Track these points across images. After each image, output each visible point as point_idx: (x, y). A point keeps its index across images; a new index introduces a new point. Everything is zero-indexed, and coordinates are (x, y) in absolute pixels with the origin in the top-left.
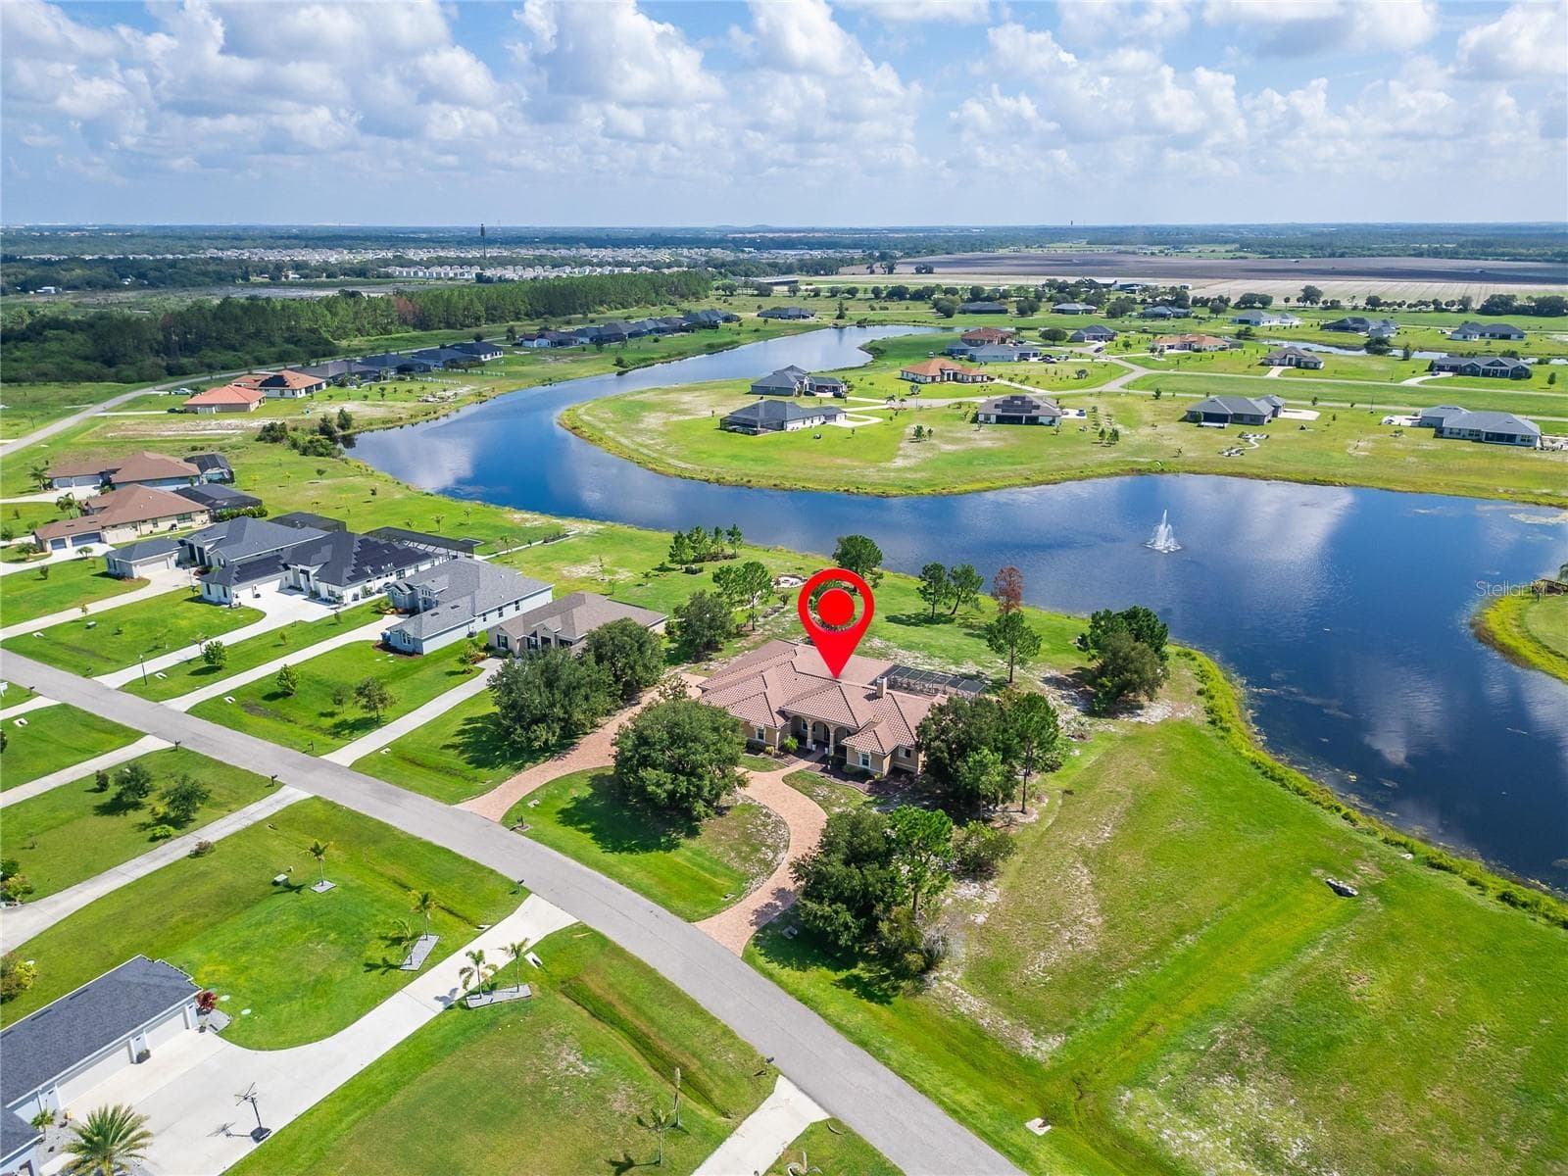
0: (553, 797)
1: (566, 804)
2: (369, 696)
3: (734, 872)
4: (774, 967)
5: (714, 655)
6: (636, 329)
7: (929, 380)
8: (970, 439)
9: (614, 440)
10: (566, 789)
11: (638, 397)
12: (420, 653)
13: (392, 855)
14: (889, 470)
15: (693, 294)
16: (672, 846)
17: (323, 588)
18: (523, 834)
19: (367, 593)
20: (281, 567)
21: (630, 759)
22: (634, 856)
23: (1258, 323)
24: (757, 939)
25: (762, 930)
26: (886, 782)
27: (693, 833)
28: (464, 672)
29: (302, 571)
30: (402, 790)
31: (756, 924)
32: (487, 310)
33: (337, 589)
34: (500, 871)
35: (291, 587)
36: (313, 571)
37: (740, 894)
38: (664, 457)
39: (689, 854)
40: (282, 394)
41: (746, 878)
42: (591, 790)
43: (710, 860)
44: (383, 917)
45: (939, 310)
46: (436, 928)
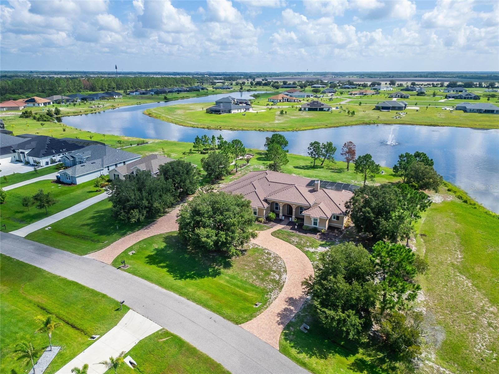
0: (143, 249)
1: (151, 252)
2: (41, 200)
3: (258, 288)
4: (303, 356)
5: (220, 182)
6: (170, 90)
7: (279, 101)
8: (300, 115)
9: (165, 117)
10: (151, 244)
11: (173, 106)
12: (75, 184)
13: (39, 288)
14: (274, 124)
15: (190, 84)
16: (216, 274)
17: (31, 159)
18: (125, 271)
19: (53, 162)
20: (12, 151)
21: (189, 224)
22: (193, 281)
23: (380, 89)
24: (286, 335)
25: (287, 327)
26: (328, 234)
27: (228, 265)
28: (97, 191)
29: (21, 153)
30: (53, 249)
31: (282, 323)
32: (117, 85)
33: (37, 159)
34: (109, 295)
35: (17, 161)
36: (26, 152)
37: (266, 303)
38: (185, 121)
39: (227, 278)
40: (34, 105)
41: (265, 292)
42: (165, 244)
43: (241, 281)
44: (22, 334)
45: (273, 87)
46: (60, 340)
